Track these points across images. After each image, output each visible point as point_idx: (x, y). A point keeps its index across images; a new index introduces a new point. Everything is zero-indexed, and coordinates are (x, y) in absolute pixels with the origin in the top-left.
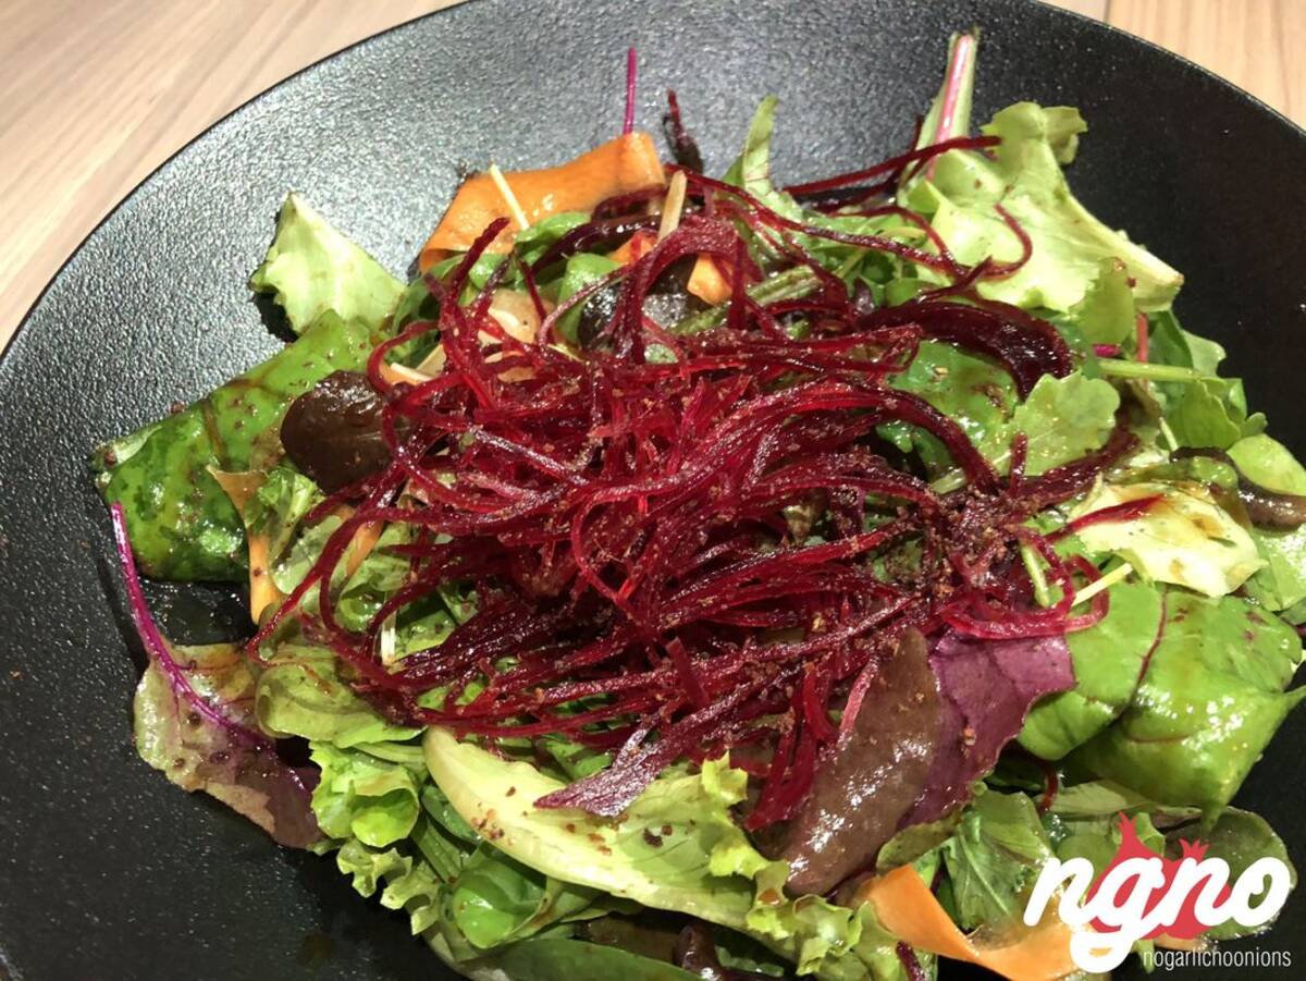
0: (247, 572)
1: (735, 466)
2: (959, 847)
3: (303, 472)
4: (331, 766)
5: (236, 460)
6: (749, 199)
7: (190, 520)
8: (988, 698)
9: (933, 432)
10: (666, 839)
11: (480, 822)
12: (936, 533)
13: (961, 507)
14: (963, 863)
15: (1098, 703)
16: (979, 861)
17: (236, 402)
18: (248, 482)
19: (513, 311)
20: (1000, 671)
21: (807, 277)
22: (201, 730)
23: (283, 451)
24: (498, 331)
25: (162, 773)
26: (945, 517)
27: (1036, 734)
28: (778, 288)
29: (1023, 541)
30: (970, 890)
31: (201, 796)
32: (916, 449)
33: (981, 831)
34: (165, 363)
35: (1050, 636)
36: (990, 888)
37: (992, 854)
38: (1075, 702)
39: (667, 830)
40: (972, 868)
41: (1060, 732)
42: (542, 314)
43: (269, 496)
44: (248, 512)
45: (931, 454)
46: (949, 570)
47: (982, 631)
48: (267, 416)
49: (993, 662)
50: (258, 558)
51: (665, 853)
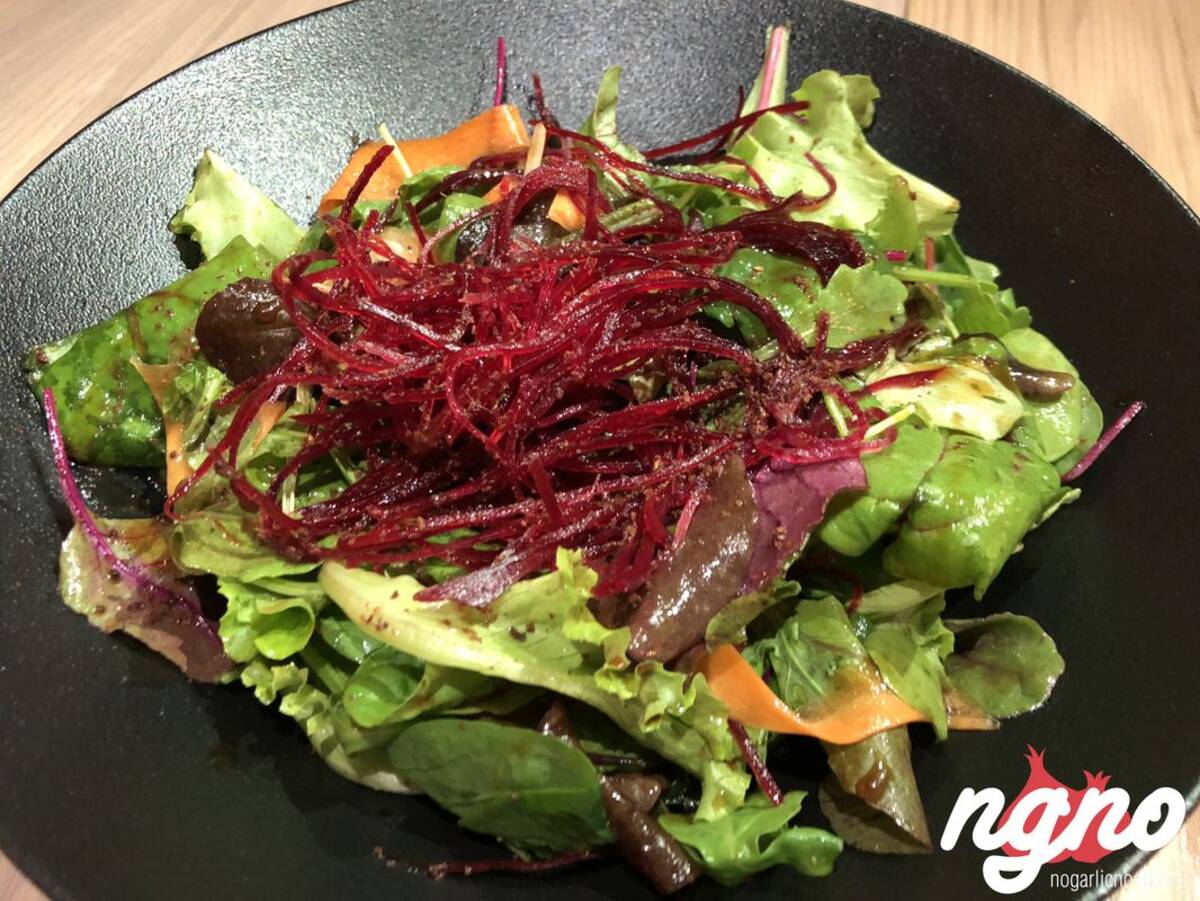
0: (163, 456)
1: (587, 336)
2: (782, 648)
3: (215, 365)
4: (237, 599)
5: (155, 357)
6: (600, 146)
7: (114, 409)
8: (797, 504)
9: (751, 310)
10: (529, 636)
11: (367, 618)
12: (755, 390)
13: (774, 370)
14: (786, 659)
15: (887, 502)
16: (798, 654)
17: (156, 308)
18: (166, 375)
19: (400, 242)
20: (807, 486)
21: (648, 208)
22: (120, 585)
23: (197, 348)
24: (387, 251)
25: (83, 617)
26: (761, 377)
27: (839, 534)
28: (624, 218)
29: (825, 391)
30: (792, 679)
31: (119, 635)
32: (737, 324)
33: (800, 632)
34: (92, 287)
35: (848, 458)
37: (808, 649)
38: (869, 505)
39: (531, 629)
40: (793, 662)
41: (856, 530)
42: (423, 241)
43: (184, 385)
44: (167, 399)
45: (750, 327)
46: (764, 414)
47: (792, 456)
48: (183, 319)
49: (801, 481)
50: (173, 444)
51: (529, 646)
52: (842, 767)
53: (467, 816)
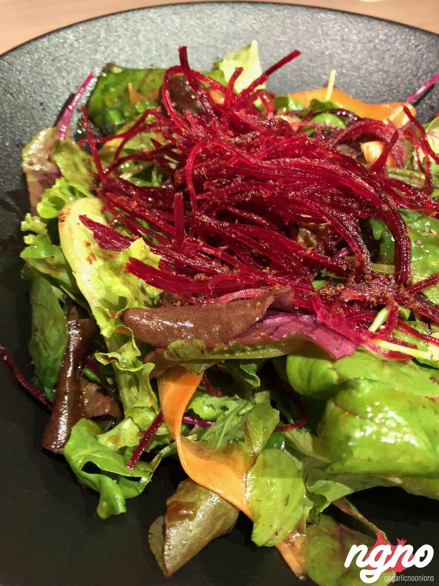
5: (142, 91)
7: (114, 104)
11: (62, 213)
14: (225, 419)
15: (335, 372)
16: (232, 422)
21: (420, 179)
25: (22, 160)
28: (402, 175)
29: (388, 307)
30: (216, 429)
32: (381, 240)
36: (223, 435)
37: (239, 424)
38: (325, 366)
40: (226, 423)
41: (306, 374)
45: (387, 248)
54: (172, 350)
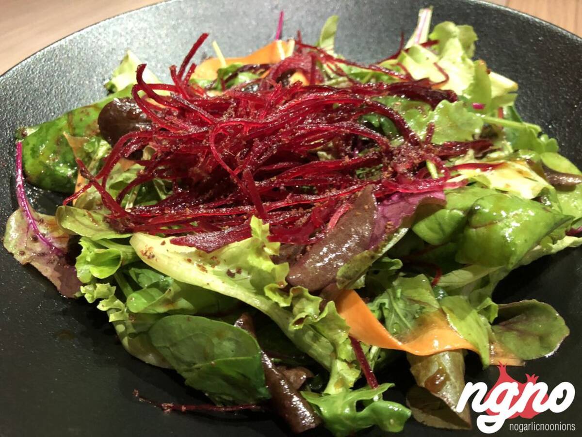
0: (74, 185)
2: (390, 303)
3: (106, 139)
6: (322, 51)
7: (54, 160)
8: (402, 212)
9: (389, 118)
10: (237, 276)
11: (145, 252)
12: (388, 160)
14: (392, 309)
15: (456, 211)
16: (399, 307)
17: (83, 111)
18: (80, 143)
21: (344, 81)
22: (37, 244)
23: (98, 131)
25: (12, 254)
26: (392, 152)
27: (424, 229)
29: (428, 160)
30: (394, 320)
31: (28, 266)
32: (381, 125)
33: (401, 294)
35: (436, 191)
36: (404, 319)
37: (405, 304)
38: (444, 213)
39: (239, 272)
40: (395, 311)
41: (437, 227)
43: (88, 148)
44: (79, 155)
45: (388, 127)
46: (391, 170)
48: (94, 116)
49: (407, 202)
50: (80, 180)
51: (236, 281)
52: (419, 372)
53: (189, 377)
54: (341, 279)
